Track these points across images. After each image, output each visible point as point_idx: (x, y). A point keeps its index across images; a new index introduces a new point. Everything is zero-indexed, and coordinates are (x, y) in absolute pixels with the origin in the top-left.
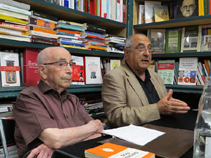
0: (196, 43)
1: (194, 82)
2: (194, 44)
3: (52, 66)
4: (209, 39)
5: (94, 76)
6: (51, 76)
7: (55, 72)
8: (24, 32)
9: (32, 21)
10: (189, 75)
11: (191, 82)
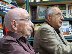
0: (66, 13)
1: (69, 34)
2: (65, 14)
3: (22, 22)
4: (71, 12)
6: (21, 28)
7: (24, 25)
10: (66, 31)
11: (67, 35)
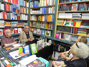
5: (20, 32)
8: (3, 26)
9: (5, 23)
10: (39, 32)
